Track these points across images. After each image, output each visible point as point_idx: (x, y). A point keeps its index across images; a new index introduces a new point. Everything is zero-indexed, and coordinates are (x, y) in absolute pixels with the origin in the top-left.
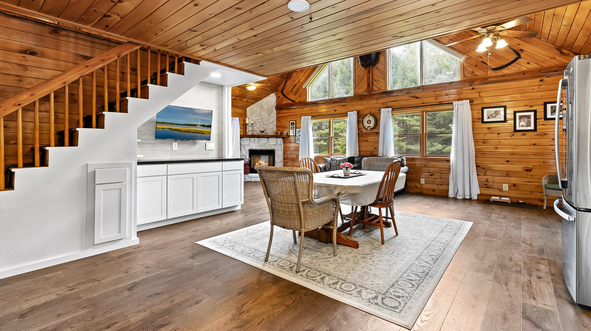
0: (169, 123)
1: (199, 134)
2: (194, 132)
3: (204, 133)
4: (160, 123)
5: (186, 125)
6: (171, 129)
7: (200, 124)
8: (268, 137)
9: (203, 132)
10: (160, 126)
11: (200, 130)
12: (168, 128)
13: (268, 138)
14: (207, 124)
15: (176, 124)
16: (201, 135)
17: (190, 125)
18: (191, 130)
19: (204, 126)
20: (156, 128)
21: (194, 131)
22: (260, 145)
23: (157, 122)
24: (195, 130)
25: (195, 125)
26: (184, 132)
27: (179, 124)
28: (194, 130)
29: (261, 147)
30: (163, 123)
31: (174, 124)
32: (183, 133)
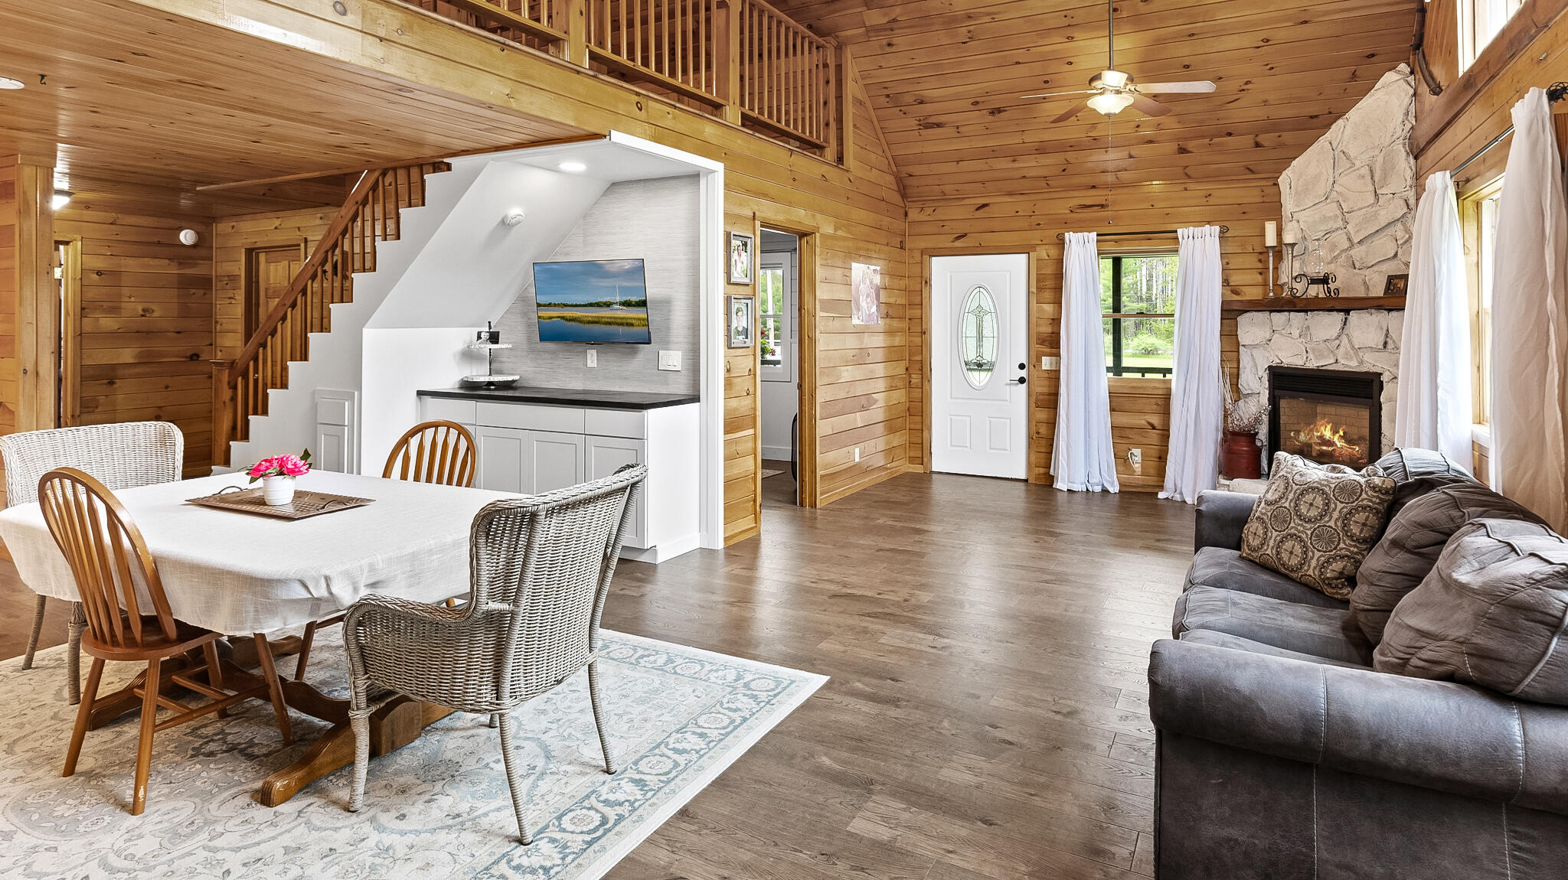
0: (559, 305)
1: (621, 329)
2: (610, 323)
3: (632, 325)
4: (545, 305)
5: (591, 305)
6: (563, 318)
7: (618, 299)
8: (1345, 306)
9: (629, 321)
10: (546, 313)
11: (622, 316)
12: (558, 317)
13: (1347, 312)
14: (634, 299)
15: (572, 306)
16: (626, 328)
17: (598, 305)
18: (602, 317)
19: (627, 304)
20: (539, 317)
21: (609, 320)
22: (1313, 350)
23: (539, 305)
24: (611, 318)
25: (608, 305)
26: (589, 322)
27: (576, 306)
28: (608, 318)
29: (1317, 358)
30: (550, 305)
31: (566, 305)
32: (587, 326)
